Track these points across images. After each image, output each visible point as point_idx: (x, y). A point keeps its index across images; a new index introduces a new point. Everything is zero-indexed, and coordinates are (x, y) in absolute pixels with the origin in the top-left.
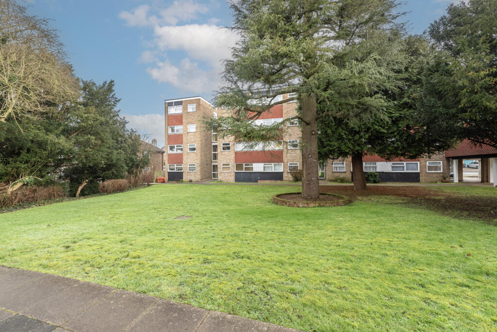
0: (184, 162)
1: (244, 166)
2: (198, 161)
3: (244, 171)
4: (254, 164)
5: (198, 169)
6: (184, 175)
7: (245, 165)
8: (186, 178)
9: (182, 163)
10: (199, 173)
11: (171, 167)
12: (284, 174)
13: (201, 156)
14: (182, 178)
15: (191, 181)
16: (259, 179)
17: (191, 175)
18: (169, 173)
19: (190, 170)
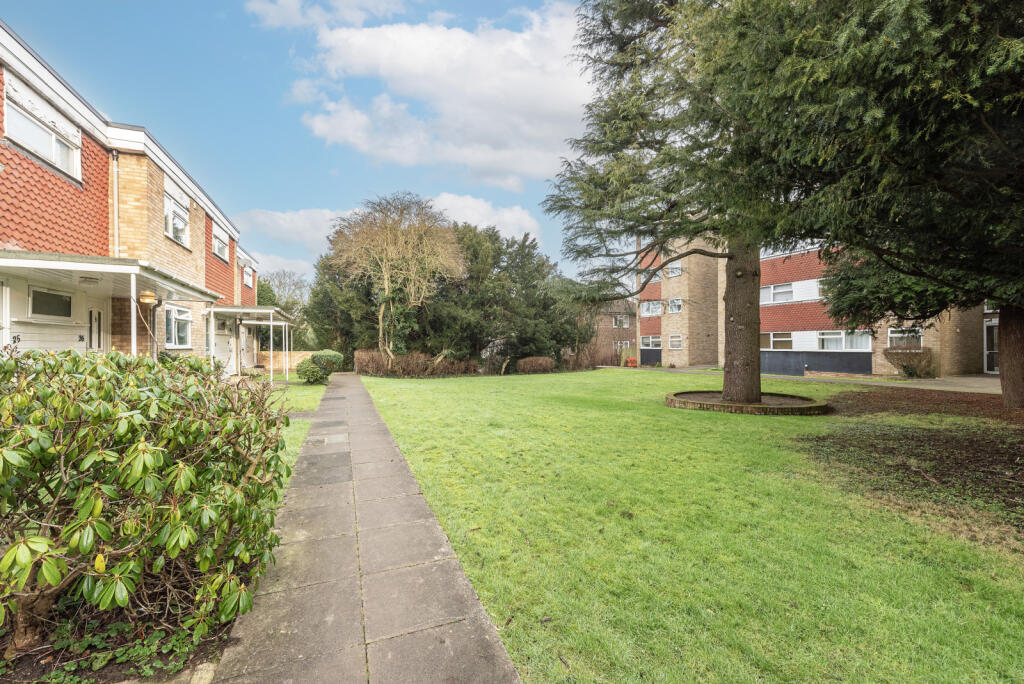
0: (663, 333)
1: (772, 339)
2: (685, 331)
3: (771, 349)
4: (793, 334)
5: (685, 344)
6: (663, 355)
7: (775, 336)
8: (666, 360)
9: (660, 333)
10: (687, 352)
11: (646, 341)
12: (873, 359)
13: (690, 319)
14: (660, 361)
15: (673, 366)
16: (807, 369)
17: (673, 356)
18: (642, 350)
19: (672, 346)
